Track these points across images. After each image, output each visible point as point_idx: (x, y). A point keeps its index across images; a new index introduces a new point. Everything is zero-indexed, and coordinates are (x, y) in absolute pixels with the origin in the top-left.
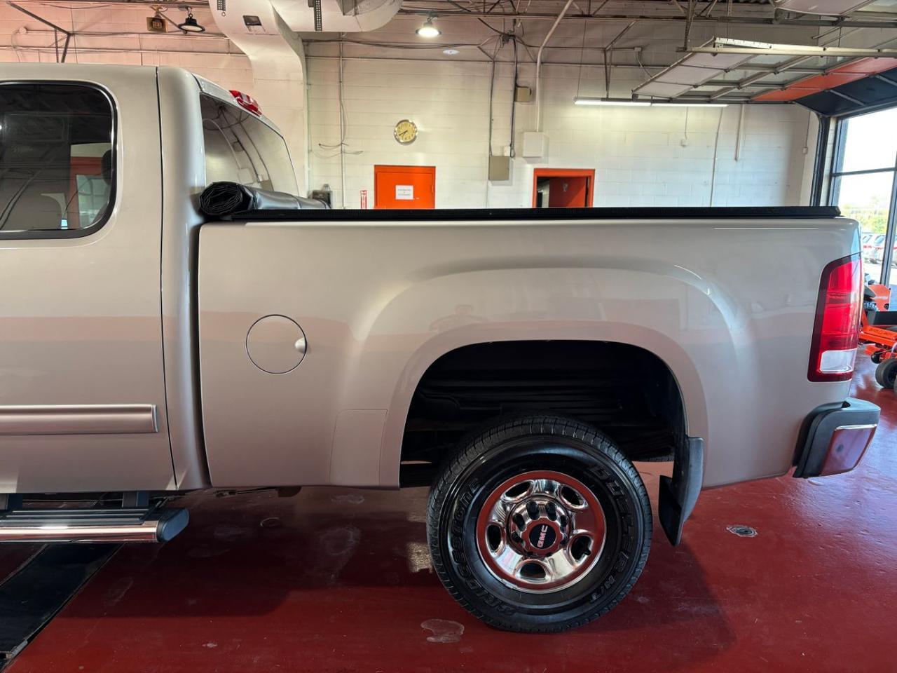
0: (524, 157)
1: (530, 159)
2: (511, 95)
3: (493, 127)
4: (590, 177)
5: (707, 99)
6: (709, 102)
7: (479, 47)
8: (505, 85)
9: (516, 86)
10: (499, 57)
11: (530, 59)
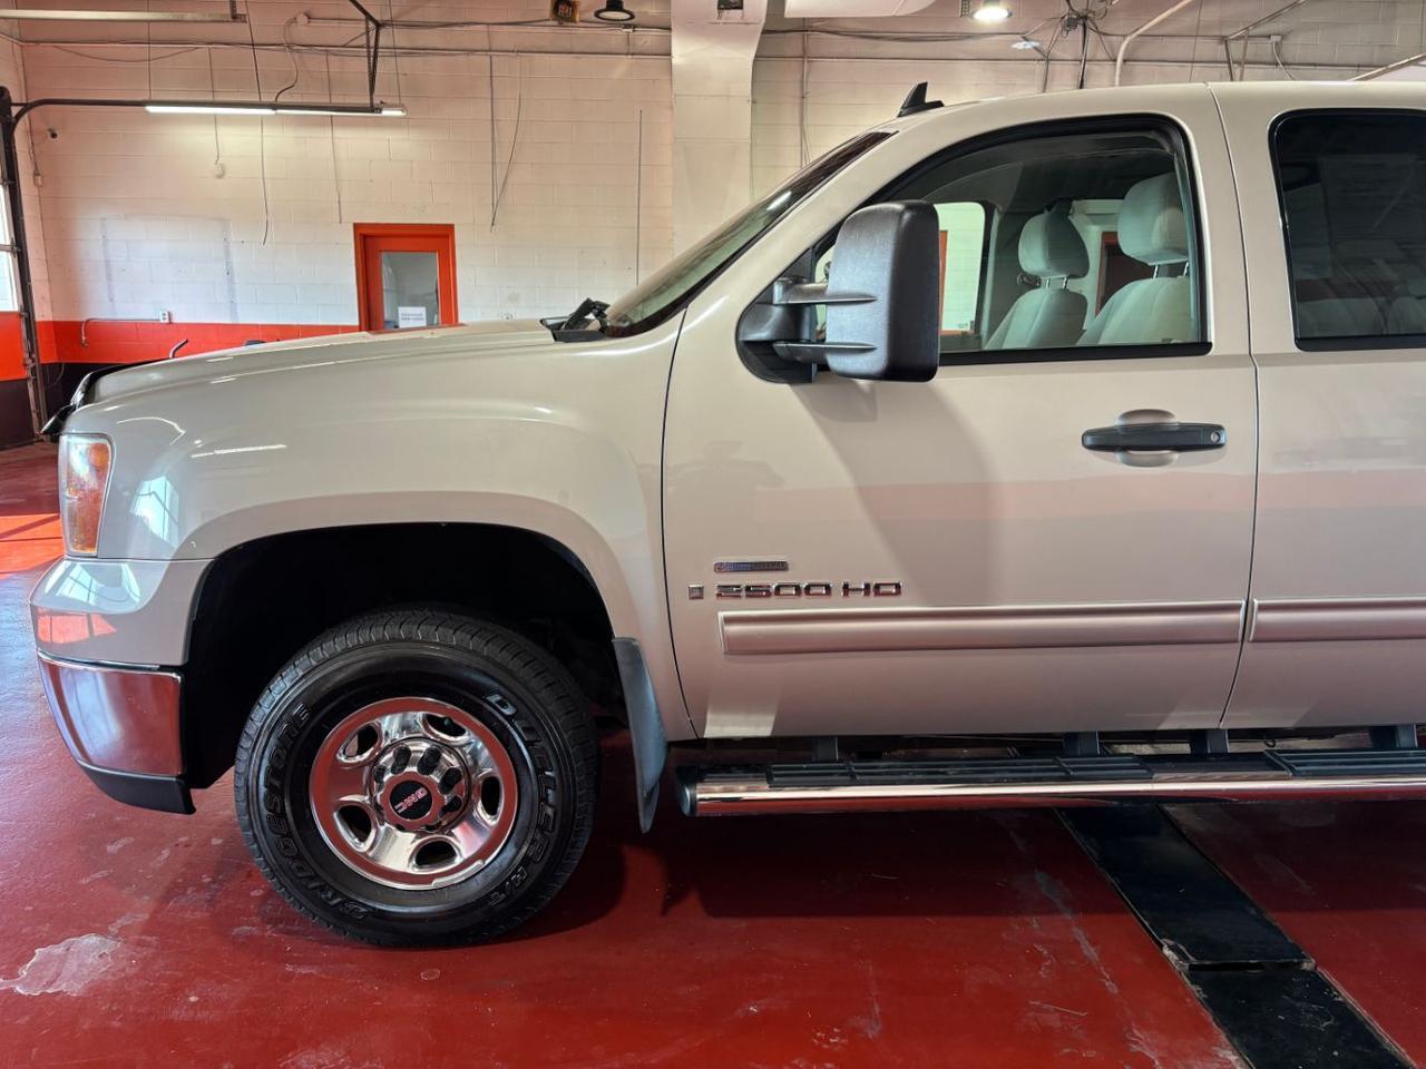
1: (1097, 218)
7: (1024, 37)
10: (1057, 53)
11: (1104, 56)
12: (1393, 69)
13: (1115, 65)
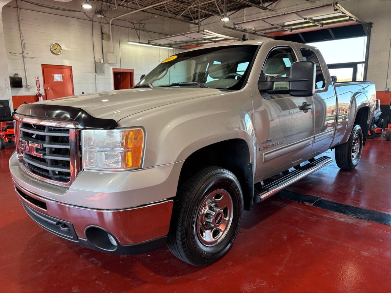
0: (109, 64)
1: (111, 64)
2: (100, 37)
3: (95, 50)
4: (132, 72)
5: (170, 46)
6: (169, 47)
7: (85, 14)
8: (97, 32)
9: (102, 33)
10: (94, 19)
11: (106, 22)
12: (177, 36)
13: (109, 25)
